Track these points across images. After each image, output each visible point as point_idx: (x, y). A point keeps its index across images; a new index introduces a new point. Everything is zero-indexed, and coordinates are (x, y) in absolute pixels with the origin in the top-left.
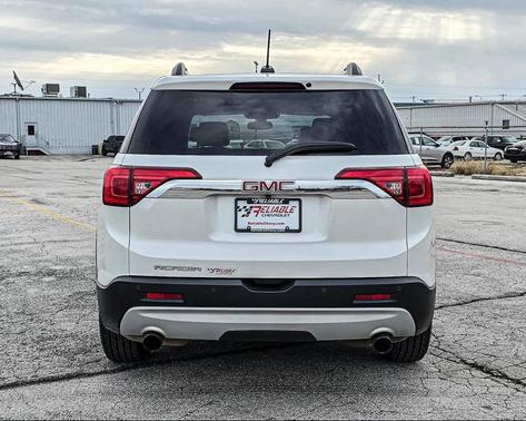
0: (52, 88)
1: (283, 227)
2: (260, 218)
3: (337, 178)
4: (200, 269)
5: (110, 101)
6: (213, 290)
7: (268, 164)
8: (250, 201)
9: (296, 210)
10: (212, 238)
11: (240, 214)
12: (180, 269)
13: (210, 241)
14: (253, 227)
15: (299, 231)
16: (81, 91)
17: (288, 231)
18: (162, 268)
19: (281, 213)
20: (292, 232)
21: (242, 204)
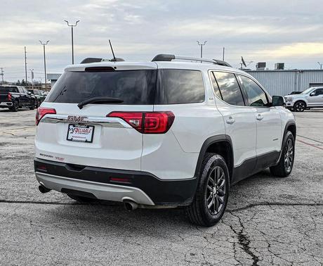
0: (261, 65)
1: (85, 140)
2: (77, 135)
3: (107, 116)
5: (295, 71)
7: (81, 107)
8: (74, 126)
9: (91, 131)
11: (70, 132)
13: (58, 144)
14: (73, 138)
15: (91, 142)
16: (281, 66)
19: (85, 132)
20: (89, 142)
21: (71, 127)
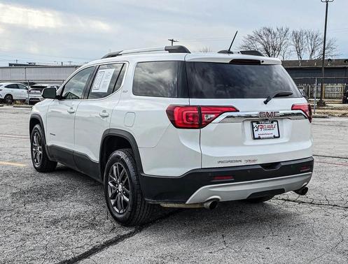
1: (272, 136)
2: (263, 132)
3: (292, 109)
4: (241, 161)
6: (249, 171)
7: (266, 103)
8: (258, 123)
9: (276, 127)
10: (245, 144)
11: (254, 130)
12: (232, 162)
14: (261, 136)
15: (279, 137)
17: (275, 137)
18: (223, 162)
19: (271, 128)
20: (277, 137)
21: (255, 124)
